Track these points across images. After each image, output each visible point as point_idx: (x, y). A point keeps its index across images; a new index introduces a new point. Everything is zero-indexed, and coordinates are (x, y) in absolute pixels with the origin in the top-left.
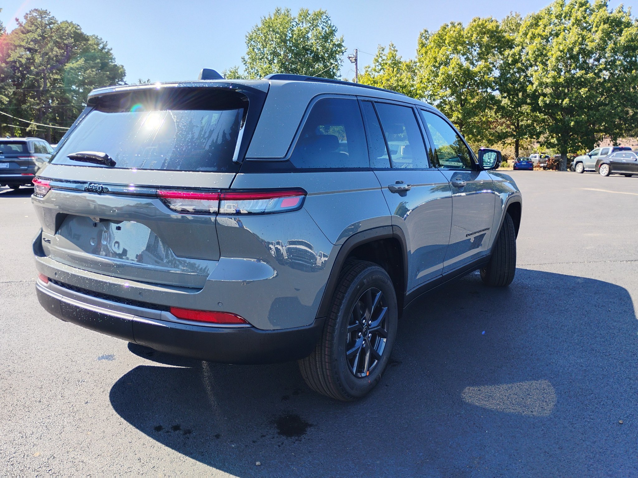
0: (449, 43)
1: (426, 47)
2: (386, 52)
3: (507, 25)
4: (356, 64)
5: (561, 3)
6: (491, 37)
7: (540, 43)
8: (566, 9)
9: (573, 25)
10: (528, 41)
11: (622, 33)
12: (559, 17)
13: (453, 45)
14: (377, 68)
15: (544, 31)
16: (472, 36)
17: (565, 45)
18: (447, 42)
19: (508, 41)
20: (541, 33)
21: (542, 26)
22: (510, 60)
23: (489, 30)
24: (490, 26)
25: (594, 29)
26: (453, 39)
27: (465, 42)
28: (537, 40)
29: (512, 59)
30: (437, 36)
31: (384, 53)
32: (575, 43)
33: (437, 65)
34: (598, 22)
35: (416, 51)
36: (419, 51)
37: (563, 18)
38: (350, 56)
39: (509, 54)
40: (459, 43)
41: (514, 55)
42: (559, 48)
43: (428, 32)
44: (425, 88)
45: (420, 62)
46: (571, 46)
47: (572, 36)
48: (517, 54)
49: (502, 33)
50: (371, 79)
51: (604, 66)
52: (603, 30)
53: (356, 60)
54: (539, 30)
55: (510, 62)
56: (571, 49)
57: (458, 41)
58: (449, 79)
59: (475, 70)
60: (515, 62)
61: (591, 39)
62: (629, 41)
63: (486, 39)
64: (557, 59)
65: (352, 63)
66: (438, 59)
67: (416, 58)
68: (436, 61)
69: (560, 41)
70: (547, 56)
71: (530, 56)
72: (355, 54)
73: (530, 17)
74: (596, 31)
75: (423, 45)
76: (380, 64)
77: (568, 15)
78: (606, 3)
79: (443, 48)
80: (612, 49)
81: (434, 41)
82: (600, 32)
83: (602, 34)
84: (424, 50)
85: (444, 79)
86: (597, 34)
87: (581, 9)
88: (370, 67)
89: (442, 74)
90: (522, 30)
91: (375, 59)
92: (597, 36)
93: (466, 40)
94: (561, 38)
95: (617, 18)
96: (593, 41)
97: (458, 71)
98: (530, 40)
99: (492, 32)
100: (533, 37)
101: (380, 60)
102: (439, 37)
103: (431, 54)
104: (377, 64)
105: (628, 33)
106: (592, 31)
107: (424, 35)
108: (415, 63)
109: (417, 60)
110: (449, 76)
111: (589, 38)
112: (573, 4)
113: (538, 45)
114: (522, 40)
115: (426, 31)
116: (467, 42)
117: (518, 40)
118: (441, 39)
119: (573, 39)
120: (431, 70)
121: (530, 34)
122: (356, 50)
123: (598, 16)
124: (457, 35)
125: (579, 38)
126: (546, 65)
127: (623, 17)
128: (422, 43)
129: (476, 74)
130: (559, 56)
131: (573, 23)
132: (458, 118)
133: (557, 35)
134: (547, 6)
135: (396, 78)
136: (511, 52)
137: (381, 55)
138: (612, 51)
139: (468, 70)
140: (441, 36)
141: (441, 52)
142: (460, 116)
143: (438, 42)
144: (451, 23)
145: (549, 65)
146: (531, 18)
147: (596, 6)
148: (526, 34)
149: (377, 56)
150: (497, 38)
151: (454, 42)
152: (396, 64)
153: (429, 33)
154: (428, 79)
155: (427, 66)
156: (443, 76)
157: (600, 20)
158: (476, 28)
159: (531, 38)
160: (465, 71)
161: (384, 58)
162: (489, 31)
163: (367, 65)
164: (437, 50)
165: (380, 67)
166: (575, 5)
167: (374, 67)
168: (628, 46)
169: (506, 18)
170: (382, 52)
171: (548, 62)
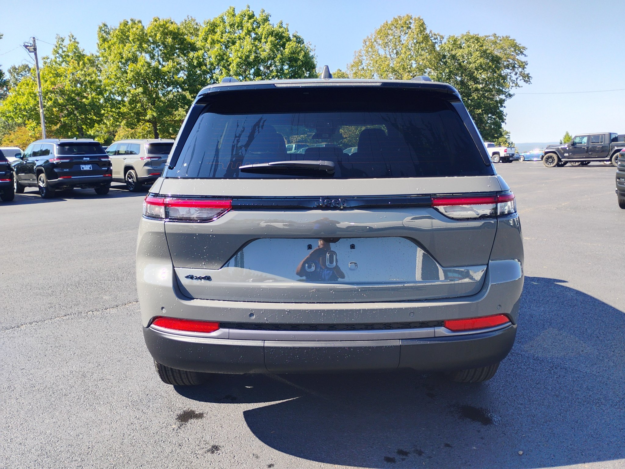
0: (133, 40)
1: (108, 42)
2: (67, 42)
3: (186, 29)
4: (36, 54)
5: (233, 14)
6: (174, 39)
7: (220, 49)
8: (238, 19)
9: (246, 35)
10: (208, 45)
11: (285, 46)
12: (232, 25)
13: (138, 43)
14: (58, 59)
15: (222, 38)
16: (156, 36)
17: (242, 53)
18: (130, 39)
19: (190, 44)
20: (219, 39)
21: (219, 33)
22: (196, 62)
23: (171, 31)
24: (171, 28)
25: (263, 40)
26: (137, 37)
27: (149, 41)
28: (217, 46)
29: (197, 61)
30: (119, 32)
31: (64, 44)
32: (250, 51)
33: (123, 61)
34: (265, 34)
35: (97, 45)
36: (101, 45)
37: (235, 27)
38: (27, 44)
39: (194, 56)
40: (144, 41)
41: (198, 57)
42: (237, 55)
43: (107, 26)
44: (114, 84)
45: (103, 57)
46: (247, 54)
47: (248, 44)
48: (201, 57)
49: (184, 35)
50: (53, 72)
51: (276, 73)
52: (271, 41)
53: (35, 49)
54: (217, 37)
55: (195, 64)
56: (248, 57)
57: (142, 39)
58: (139, 77)
59: (165, 69)
60: (200, 65)
61: (262, 49)
62: (291, 53)
63: (169, 40)
64: (237, 65)
65: (30, 52)
66: (124, 56)
67: (98, 52)
68: (122, 58)
69: (238, 48)
70: (229, 61)
71: (213, 60)
72: (32, 43)
73: (207, 23)
74: (266, 42)
75: (105, 40)
76: (62, 56)
77: (241, 26)
78: (268, 18)
79: (127, 44)
80: (280, 59)
81: (116, 36)
82: (269, 43)
83: (271, 45)
84: (106, 45)
85: (133, 76)
86: (267, 44)
87: (250, 21)
88: (49, 58)
89: (131, 71)
90: (202, 34)
91: (54, 49)
92: (267, 47)
93: (150, 39)
94: (238, 45)
95: (280, 32)
96: (264, 51)
97: (147, 70)
98: (211, 45)
99: (175, 33)
100: (213, 42)
101: (60, 51)
102: (122, 33)
103: (115, 50)
104: (57, 55)
105: (290, 46)
106: (262, 42)
107: (103, 29)
108: (97, 57)
109: (98, 54)
110: (138, 74)
111: (260, 48)
112: (243, 16)
113: (219, 50)
114: (203, 44)
115: (105, 25)
116: (152, 41)
117: (199, 44)
118: (125, 35)
119: (249, 47)
120: (118, 67)
121: (209, 40)
122: (34, 38)
123: (266, 29)
124: (141, 33)
125: (253, 47)
126: (229, 70)
127: (283, 32)
128: (102, 37)
129: (165, 74)
130: (239, 63)
131: (246, 33)
132: (153, 116)
133: (234, 43)
134: (220, 15)
135: (83, 72)
136: (196, 55)
137: (61, 46)
138: (281, 61)
139: (157, 69)
140: (123, 32)
141: (126, 48)
142: (155, 114)
143: (121, 38)
144: (131, 20)
145: (231, 69)
146: (209, 24)
147: (261, 19)
148: (206, 40)
149: (56, 47)
150: (180, 39)
151: (138, 40)
152: (80, 57)
153: (109, 27)
154: (116, 75)
155: (114, 62)
156: (132, 73)
157: (267, 33)
158: (158, 28)
159: (211, 43)
160: (154, 70)
161: (65, 49)
162: (171, 33)
163: (45, 56)
164: (121, 45)
165: (61, 59)
166: (245, 17)
167: (53, 58)
168: (291, 57)
169: (184, 21)
170: (62, 43)
171: (230, 67)
